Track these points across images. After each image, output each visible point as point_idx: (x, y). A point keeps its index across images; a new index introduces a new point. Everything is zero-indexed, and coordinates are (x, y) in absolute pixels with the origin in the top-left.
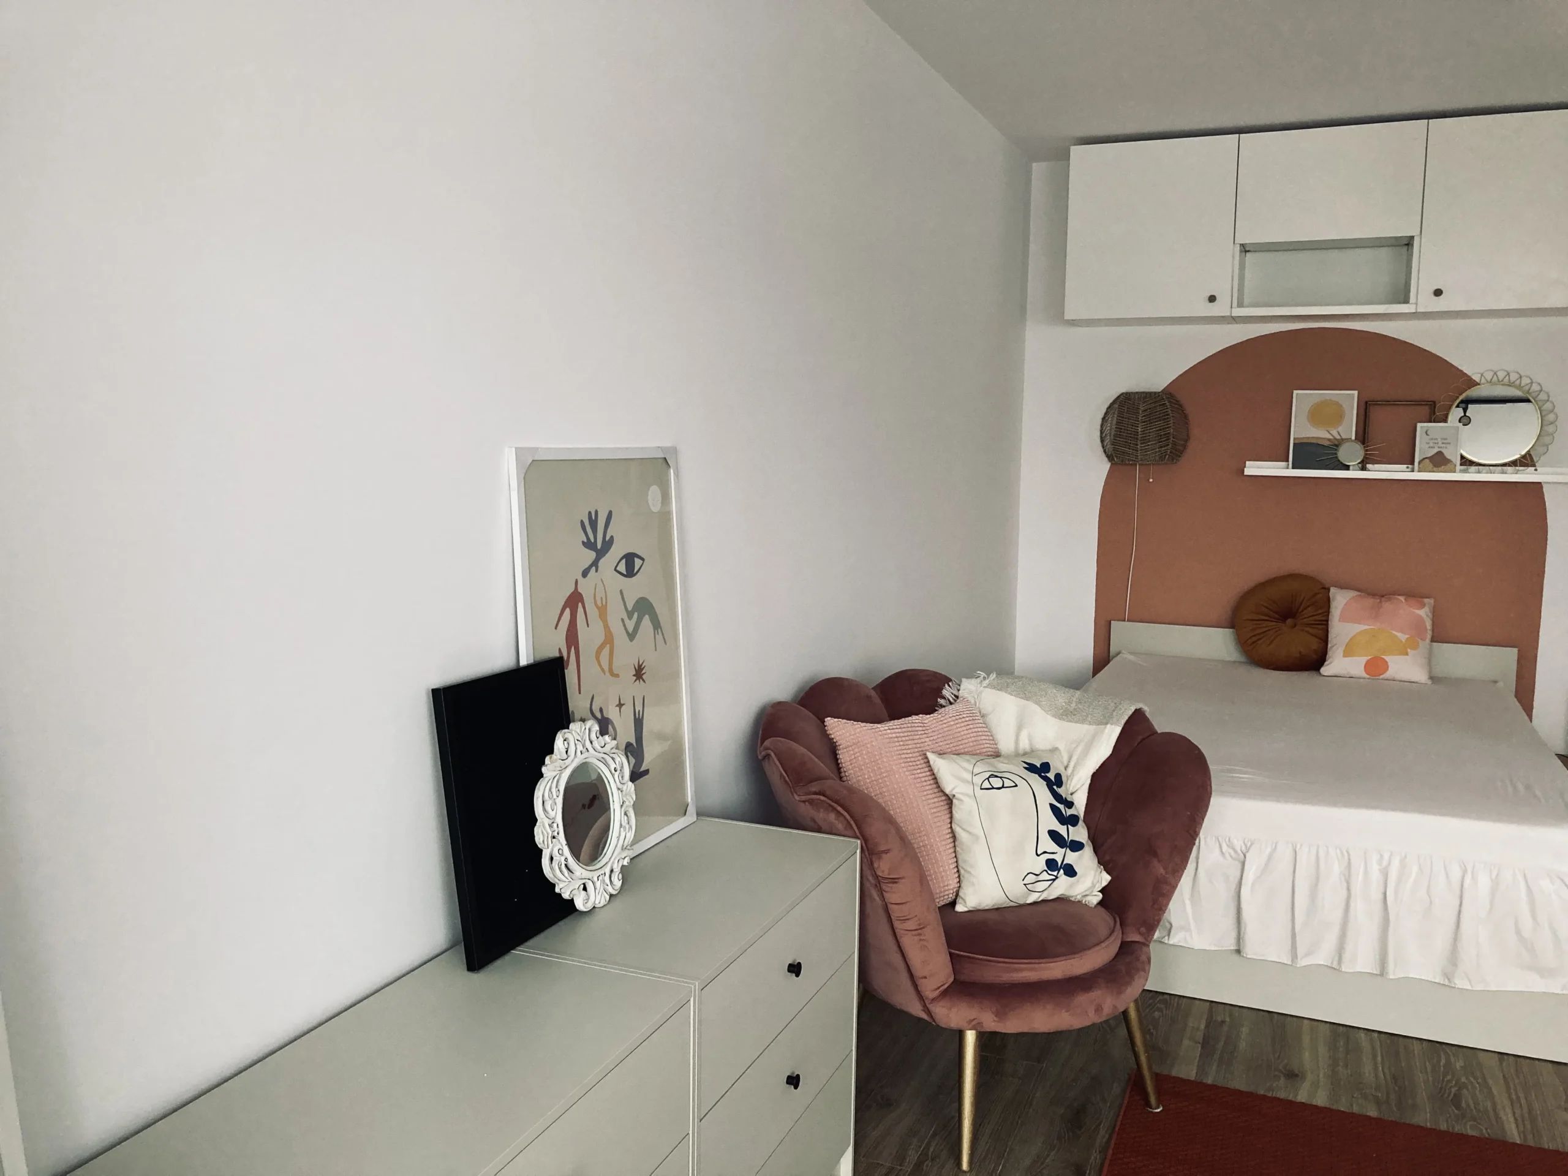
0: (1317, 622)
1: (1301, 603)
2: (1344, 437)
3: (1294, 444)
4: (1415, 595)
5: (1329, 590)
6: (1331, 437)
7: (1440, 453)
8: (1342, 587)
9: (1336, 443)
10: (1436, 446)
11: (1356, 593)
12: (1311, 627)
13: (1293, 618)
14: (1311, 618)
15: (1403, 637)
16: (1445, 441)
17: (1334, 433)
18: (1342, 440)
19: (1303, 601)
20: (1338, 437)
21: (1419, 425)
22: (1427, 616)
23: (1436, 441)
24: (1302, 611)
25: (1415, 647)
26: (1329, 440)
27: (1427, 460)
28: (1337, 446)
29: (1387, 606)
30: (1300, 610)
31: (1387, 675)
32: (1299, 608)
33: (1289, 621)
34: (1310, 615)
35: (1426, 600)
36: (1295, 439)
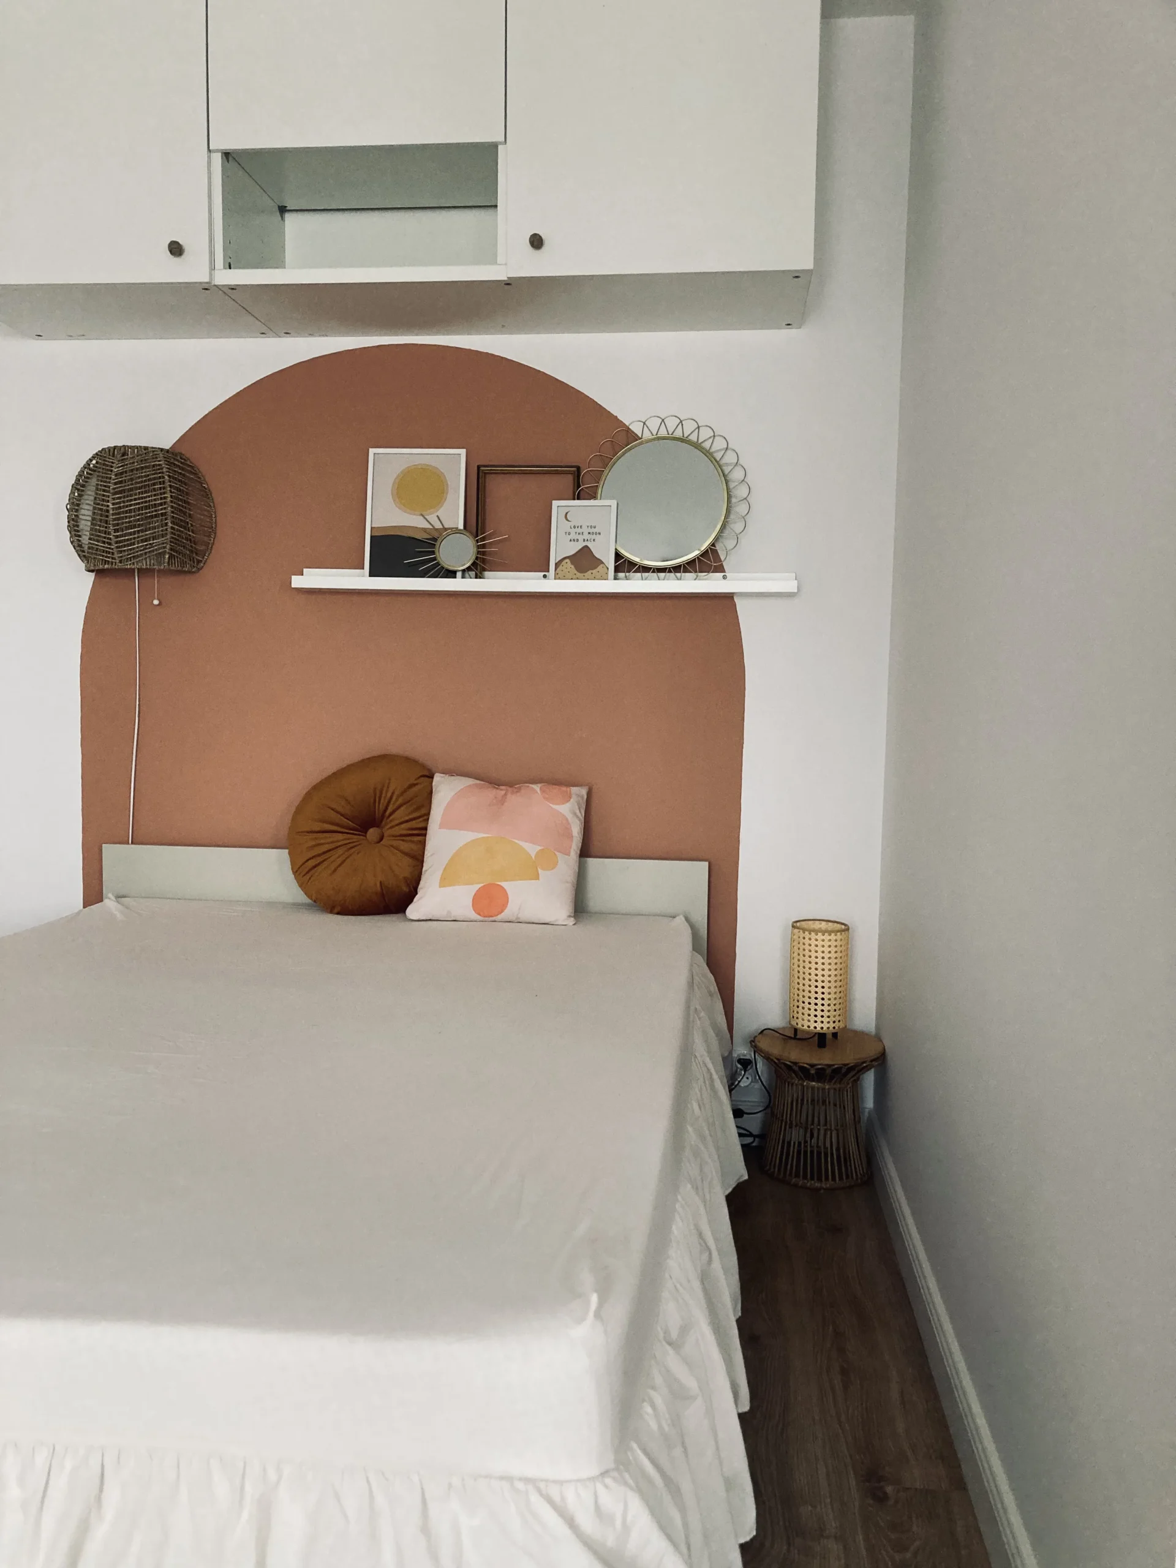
0: (411, 832)
1: (389, 802)
2: (446, 526)
3: (372, 537)
4: (558, 782)
5: (431, 777)
6: (428, 526)
7: (585, 551)
8: (450, 772)
9: (436, 535)
10: (581, 538)
11: (470, 781)
12: (403, 840)
13: (378, 827)
14: (403, 826)
15: (532, 849)
16: (591, 531)
17: (433, 518)
18: (446, 529)
19: (391, 798)
20: (438, 526)
21: (555, 503)
22: (575, 814)
23: (579, 530)
24: (391, 815)
25: (552, 865)
26: (425, 530)
27: (567, 560)
28: (435, 540)
29: (514, 800)
30: (388, 813)
31: (506, 914)
32: (385, 811)
33: (373, 833)
34: (403, 820)
35: (574, 790)
36: (372, 528)
